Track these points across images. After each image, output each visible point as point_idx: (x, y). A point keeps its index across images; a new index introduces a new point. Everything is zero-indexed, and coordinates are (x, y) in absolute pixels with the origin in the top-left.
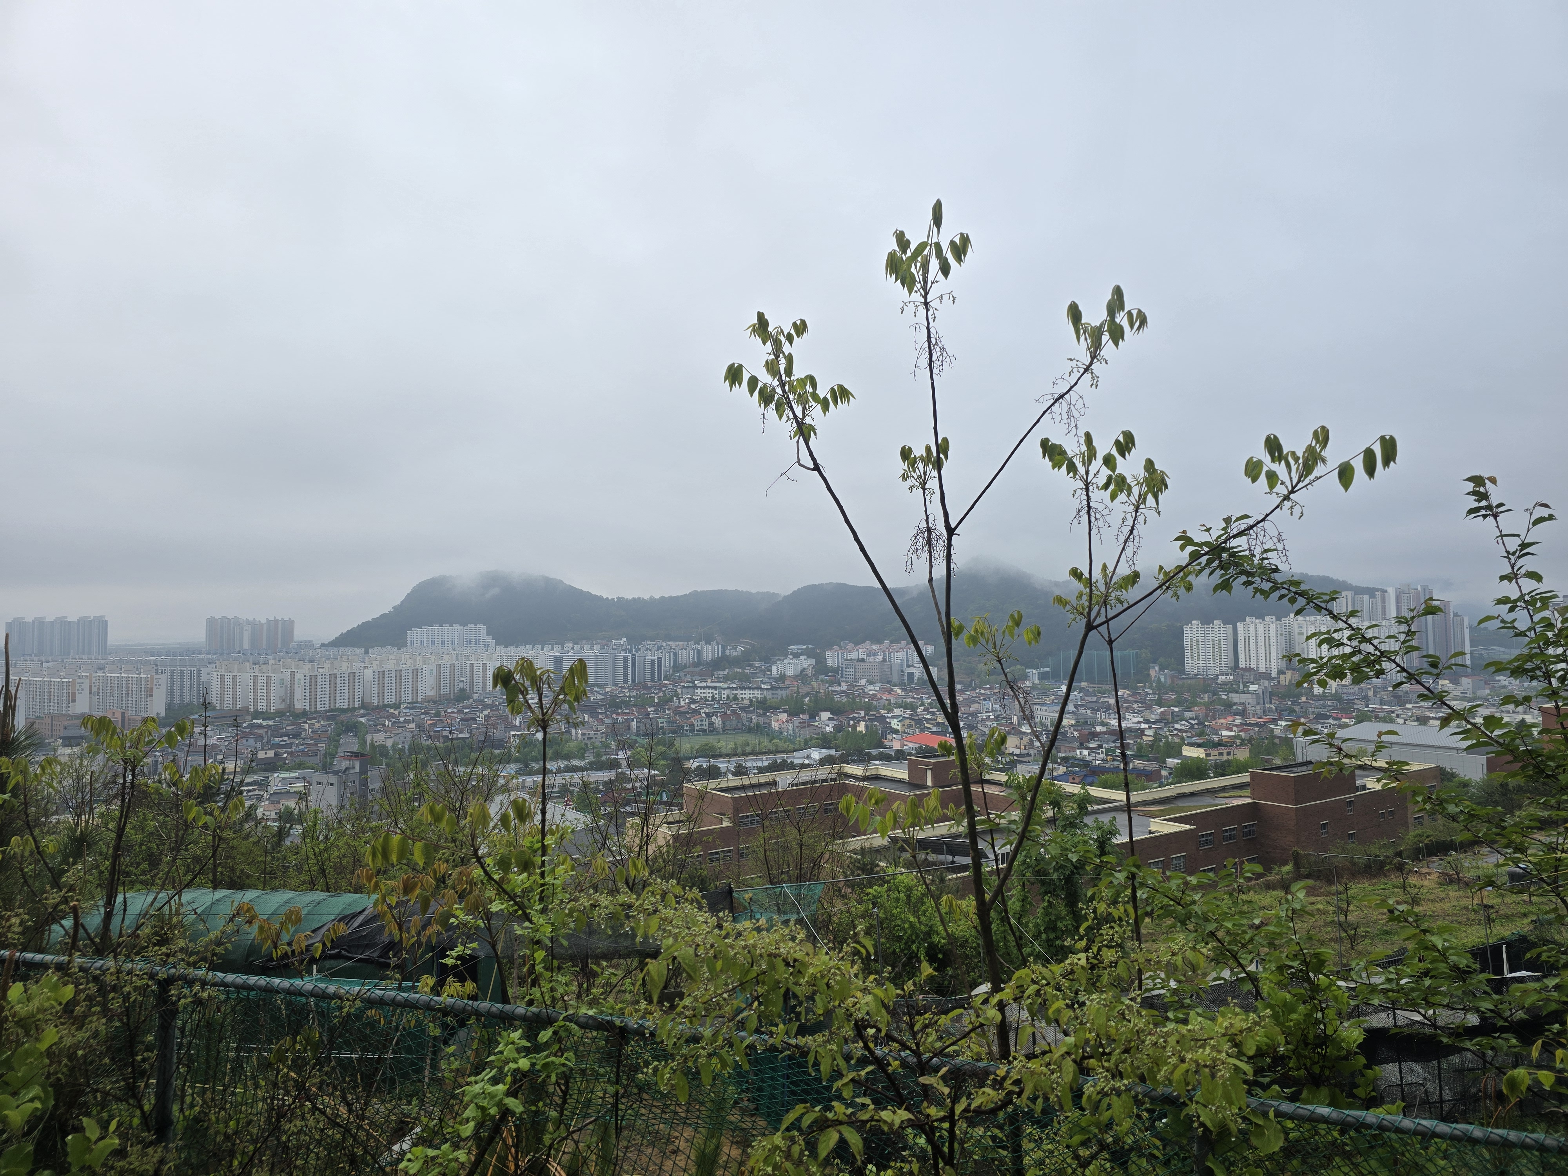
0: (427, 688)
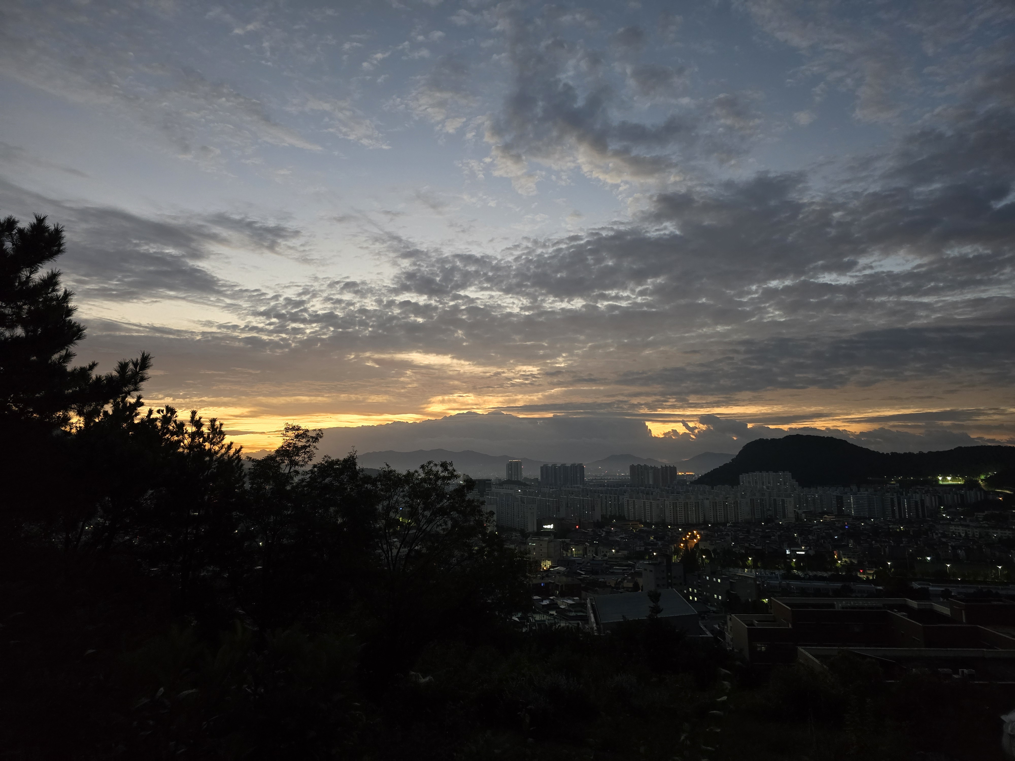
0: (745, 514)
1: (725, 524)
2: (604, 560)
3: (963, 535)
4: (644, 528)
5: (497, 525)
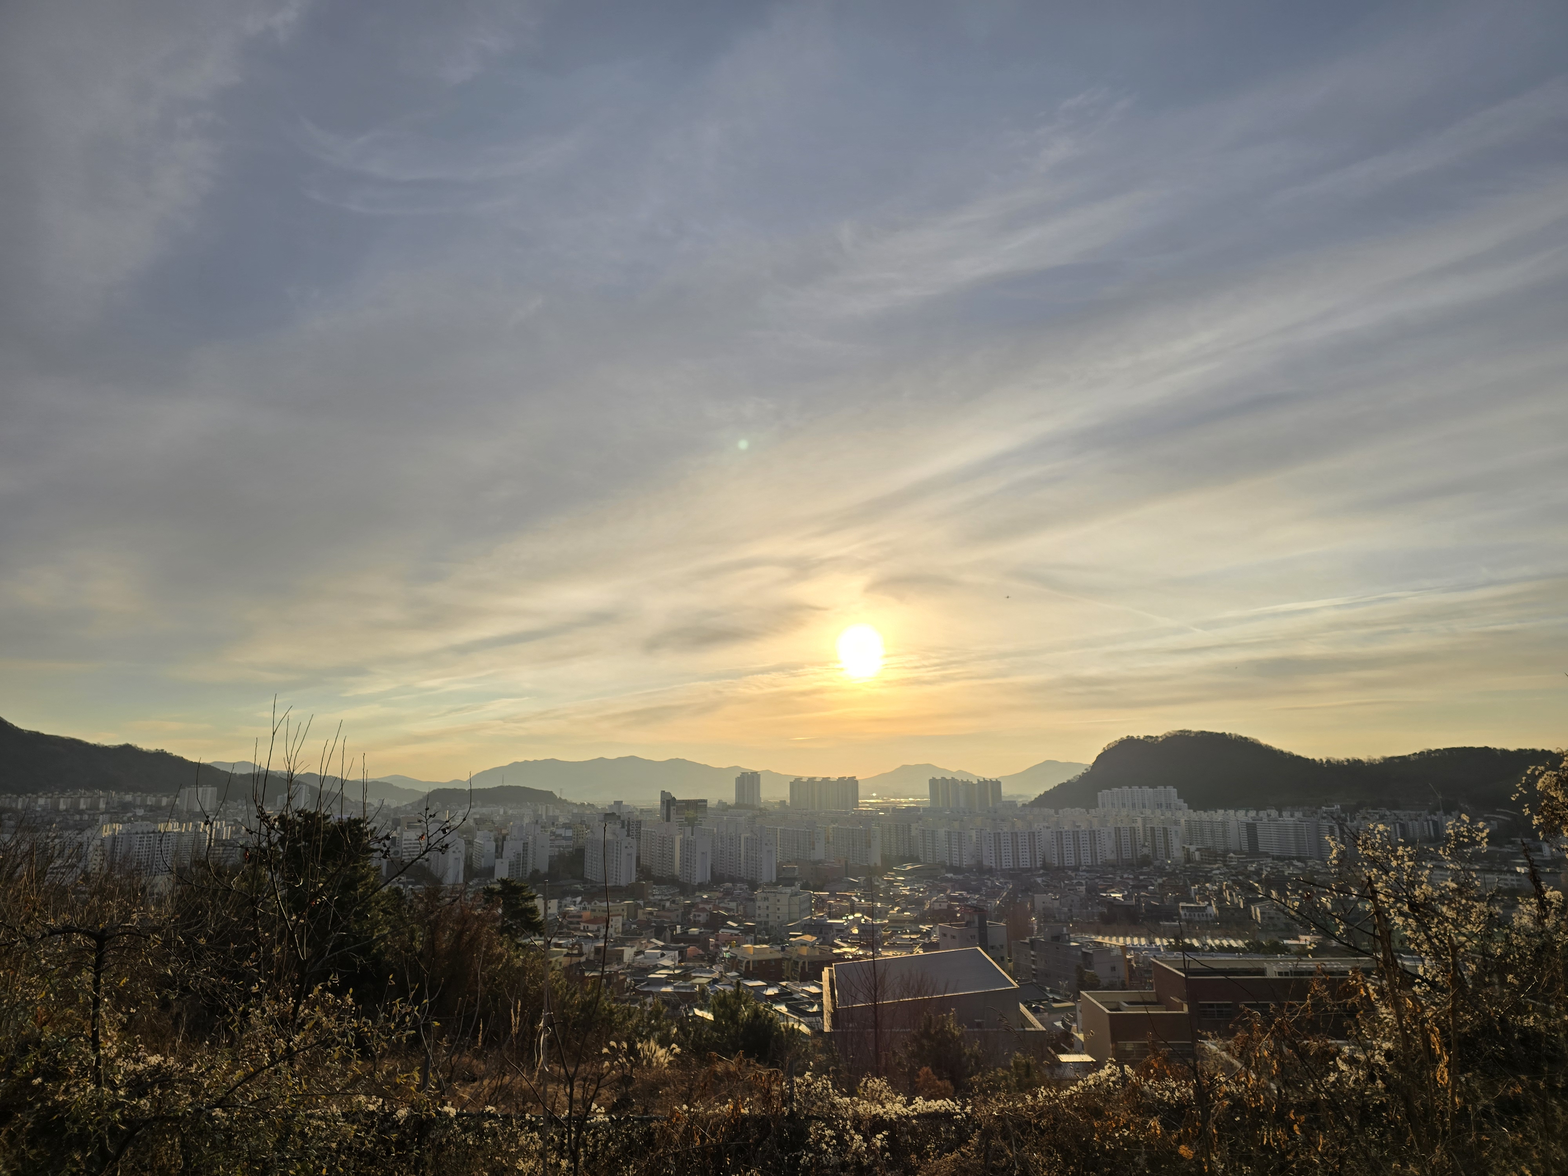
0: (1107, 851)
1: (1076, 869)
4: (950, 875)
5: (712, 873)
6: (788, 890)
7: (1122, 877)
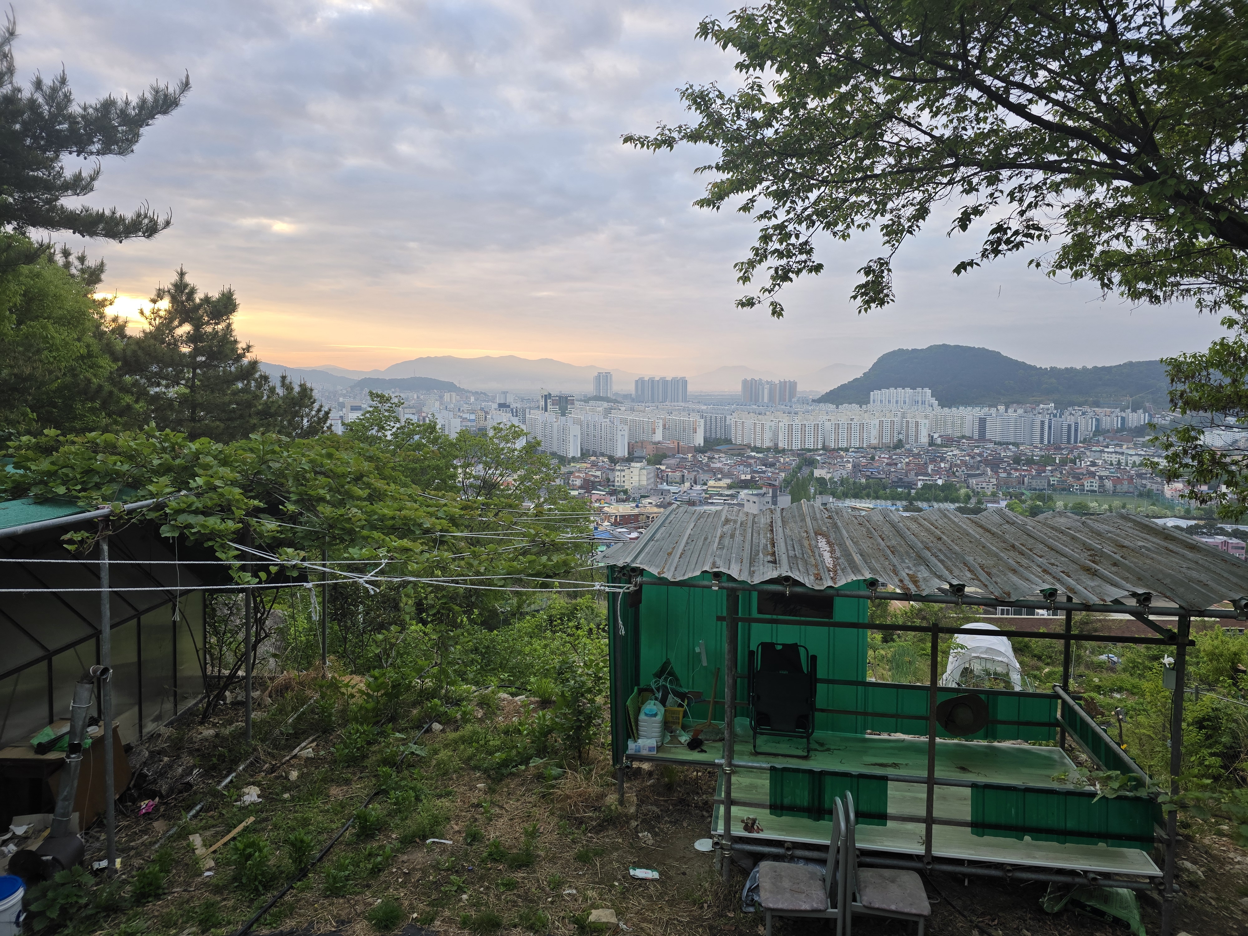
0: (872, 438)
1: (846, 450)
2: (704, 490)
3: (1115, 463)
4: (753, 454)
5: (582, 449)
6: (638, 465)
7: (880, 457)
